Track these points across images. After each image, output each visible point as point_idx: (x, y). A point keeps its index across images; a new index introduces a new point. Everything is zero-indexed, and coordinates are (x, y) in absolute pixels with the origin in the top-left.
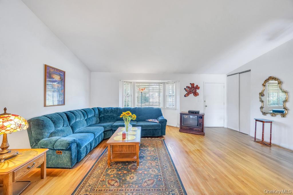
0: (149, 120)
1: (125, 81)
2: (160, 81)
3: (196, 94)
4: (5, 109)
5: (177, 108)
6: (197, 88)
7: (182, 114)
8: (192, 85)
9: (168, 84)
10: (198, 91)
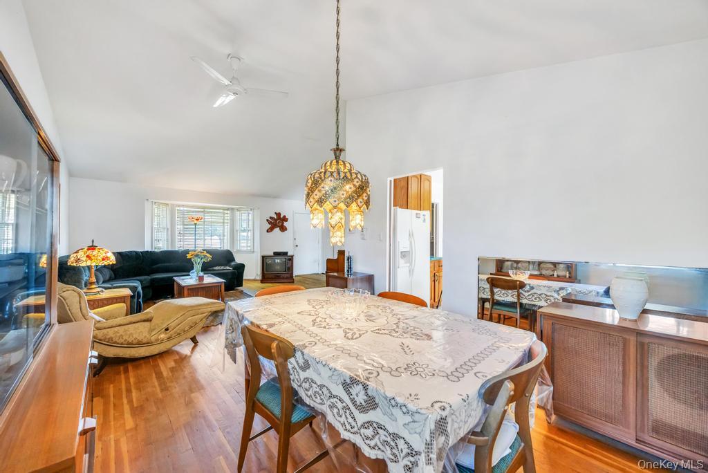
0: (215, 268)
1: (156, 201)
2: (225, 206)
3: (283, 229)
4: (93, 241)
5: (255, 250)
6: (285, 219)
7: (264, 258)
8: (278, 214)
9: (240, 211)
10: (285, 224)
